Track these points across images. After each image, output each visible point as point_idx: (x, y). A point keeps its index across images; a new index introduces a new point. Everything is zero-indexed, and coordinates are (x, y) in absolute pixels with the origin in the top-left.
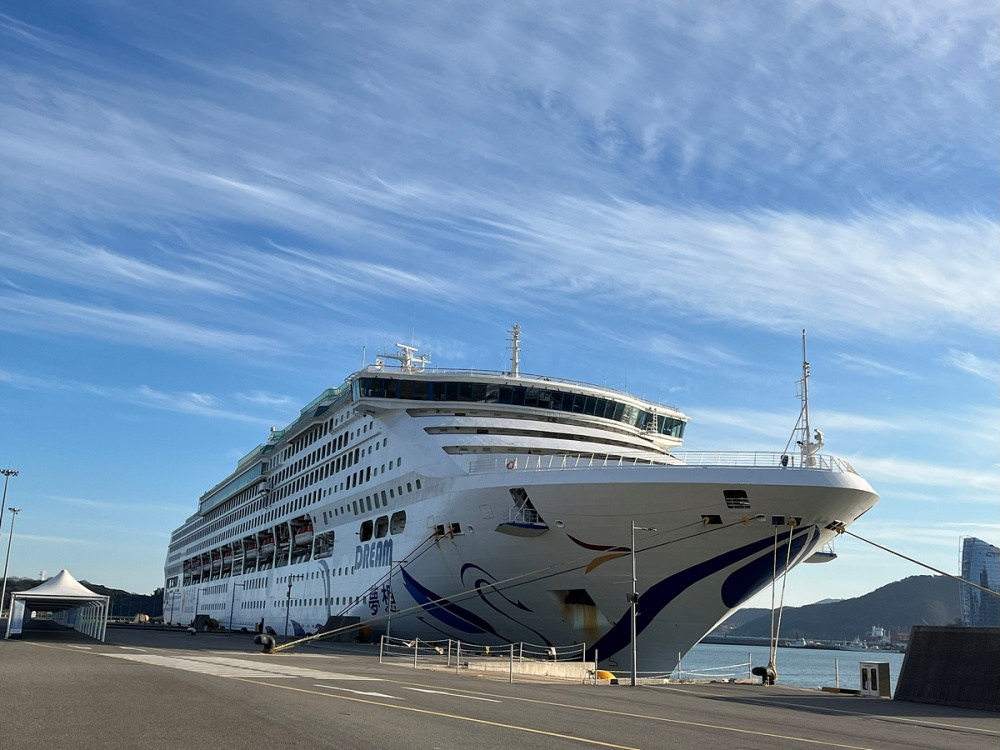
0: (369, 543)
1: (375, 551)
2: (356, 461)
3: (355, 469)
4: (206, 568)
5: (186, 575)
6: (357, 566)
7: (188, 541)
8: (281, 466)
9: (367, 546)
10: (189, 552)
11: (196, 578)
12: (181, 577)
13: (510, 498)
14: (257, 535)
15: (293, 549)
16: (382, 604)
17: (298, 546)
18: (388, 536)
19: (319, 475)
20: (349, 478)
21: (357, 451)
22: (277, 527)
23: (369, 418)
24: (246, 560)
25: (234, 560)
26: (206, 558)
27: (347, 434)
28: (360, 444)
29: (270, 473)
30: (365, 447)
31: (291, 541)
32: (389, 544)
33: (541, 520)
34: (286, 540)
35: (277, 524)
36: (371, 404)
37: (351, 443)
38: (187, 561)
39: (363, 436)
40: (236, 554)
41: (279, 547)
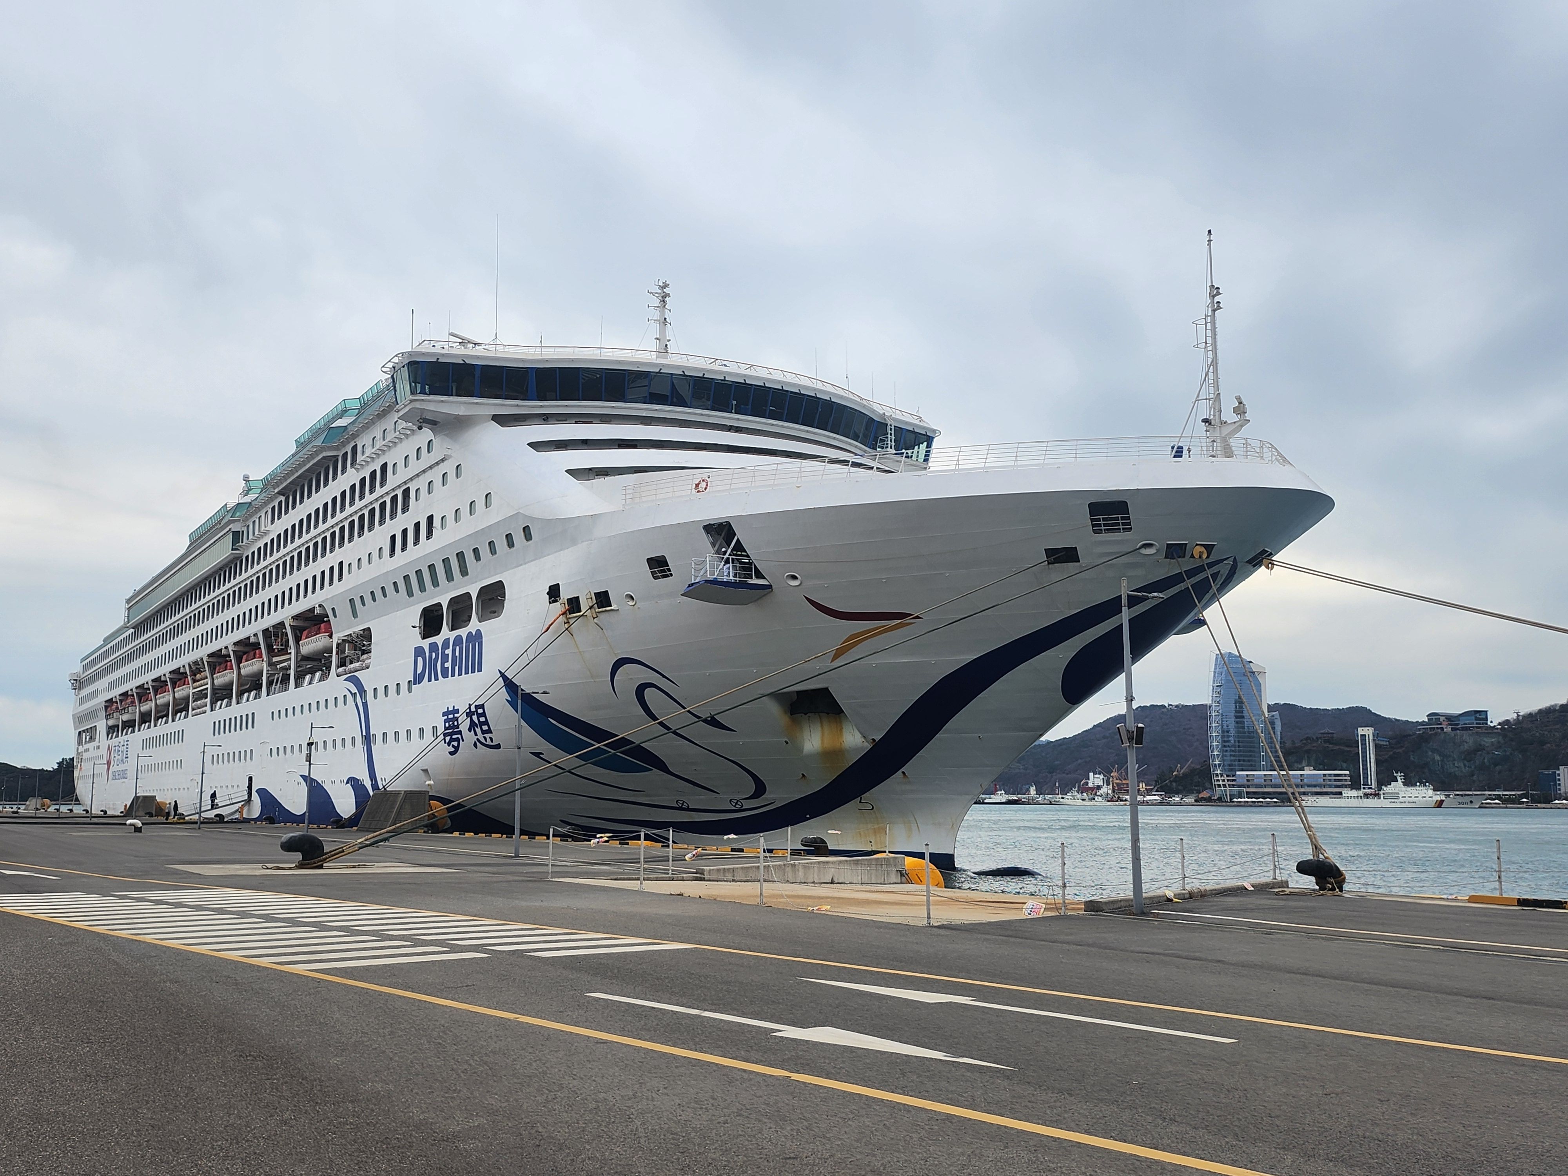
0: (439, 639)
1: (449, 651)
2: (406, 508)
3: (403, 521)
4: (145, 708)
5: (111, 722)
6: (418, 679)
7: (108, 670)
8: (266, 533)
9: (433, 647)
10: (112, 686)
11: (129, 725)
12: (102, 726)
13: (705, 540)
14: (231, 648)
15: (298, 666)
16: (469, 737)
17: (306, 658)
18: (474, 625)
19: (338, 538)
20: (393, 538)
21: (406, 492)
22: (266, 632)
23: (427, 434)
24: (214, 689)
25: (191, 691)
26: (143, 693)
27: (384, 467)
28: (411, 479)
29: (248, 546)
30: (421, 483)
31: (292, 651)
32: (476, 638)
33: (759, 575)
34: (284, 651)
35: (265, 626)
36: (431, 407)
37: (393, 481)
38: (110, 701)
39: (415, 467)
40: (194, 681)
41: (271, 664)
